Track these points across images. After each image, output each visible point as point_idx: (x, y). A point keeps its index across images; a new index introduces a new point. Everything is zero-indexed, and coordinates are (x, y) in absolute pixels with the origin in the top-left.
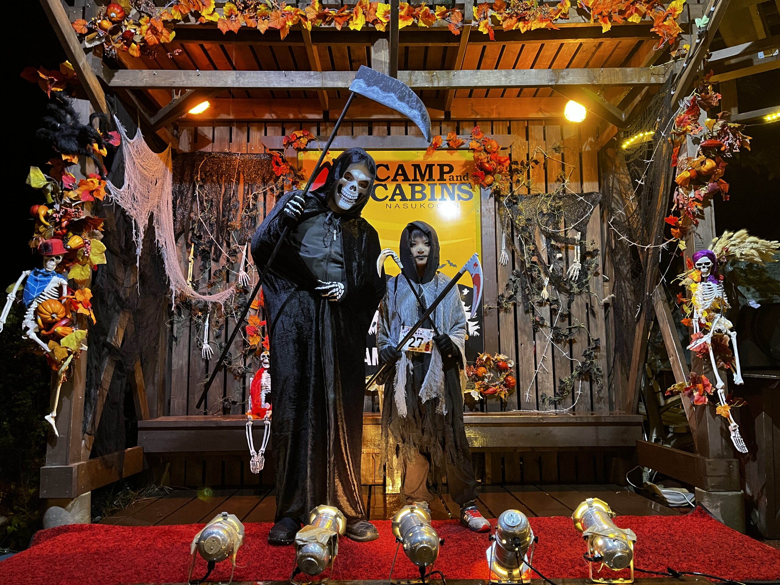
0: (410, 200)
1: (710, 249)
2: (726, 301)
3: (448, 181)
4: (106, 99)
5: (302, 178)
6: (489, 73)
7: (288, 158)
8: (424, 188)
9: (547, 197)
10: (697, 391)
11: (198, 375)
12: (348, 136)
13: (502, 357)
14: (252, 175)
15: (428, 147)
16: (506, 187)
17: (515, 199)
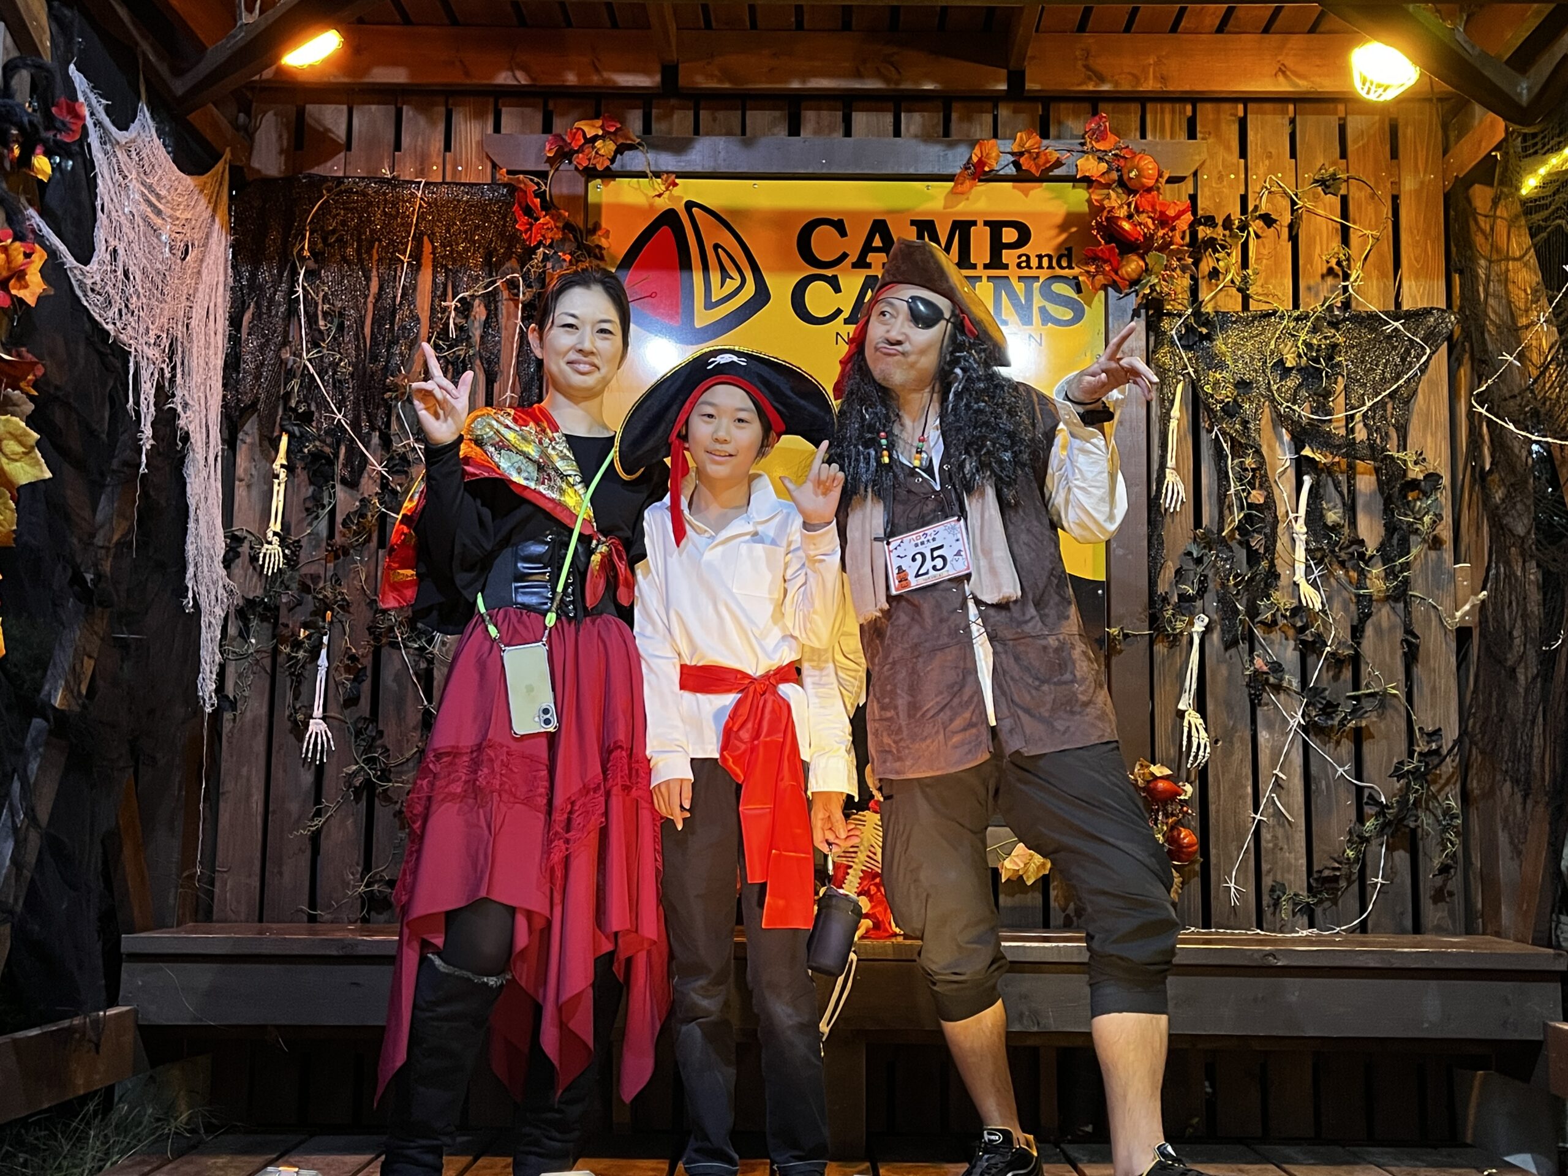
3: (1013, 272)
5: (598, 255)
7: (561, 197)
9: (1297, 319)
11: (294, 807)
12: (732, 138)
13: (1158, 770)
14: (458, 244)
15: (958, 171)
16: (1179, 290)
17: (1204, 325)
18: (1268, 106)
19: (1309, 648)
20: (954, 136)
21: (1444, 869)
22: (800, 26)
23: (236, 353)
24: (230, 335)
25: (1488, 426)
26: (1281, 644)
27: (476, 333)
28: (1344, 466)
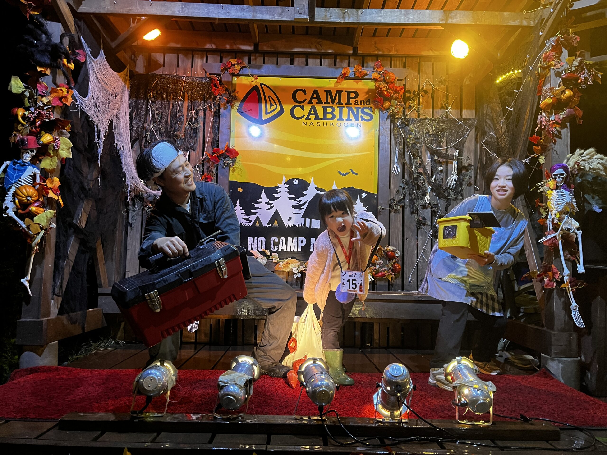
0: (322, 119)
1: (565, 162)
2: (575, 206)
3: (353, 105)
4: (74, 22)
5: (236, 98)
6: (391, 12)
7: (225, 81)
8: (334, 110)
9: (433, 120)
10: (547, 277)
12: (274, 65)
13: (391, 248)
14: (195, 95)
15: (338, 76)
16: (400, 111)
17: (407, 121)
18: (426, 59)
20: (337, 66)
22: (294, 33)
24: (130, 119)
25: (485, 151)
27: (200, 120)
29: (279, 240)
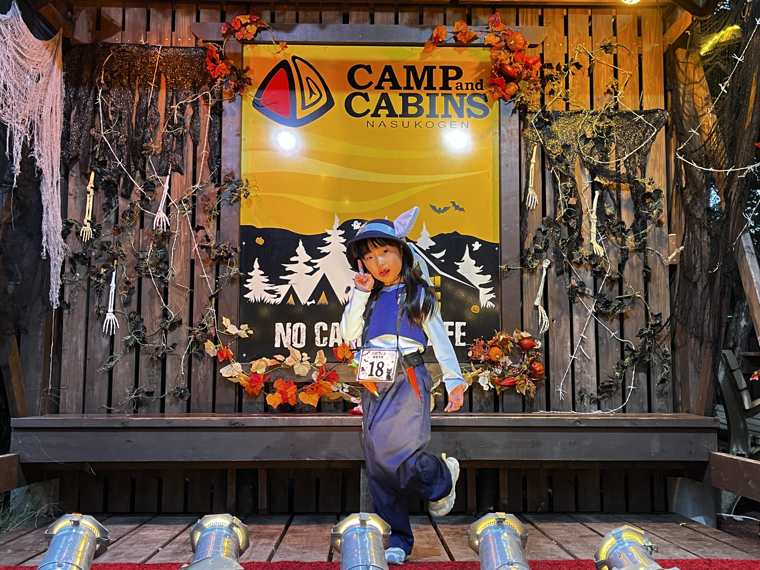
0: (401, 116)
3: (454, 92)
5: (249, 83)
7: (230, 54)
8: (420, 99)
9: (592, 115)
11: (99, 356)
12: (315, 24)
13: (525, 334)
14: (178, 77)
15: (426, 41)
16: (535, 100)
17: (547, 117)
18: (578, 10)
19: (598, 275)
20: (425, 24)
21: (663, 381)
23: (68, 132)
24: (64, 122)
25: (684, 166)
26: (584, 273)
27: (188, 122)
28: (615, 186)
29: (329, 327)
